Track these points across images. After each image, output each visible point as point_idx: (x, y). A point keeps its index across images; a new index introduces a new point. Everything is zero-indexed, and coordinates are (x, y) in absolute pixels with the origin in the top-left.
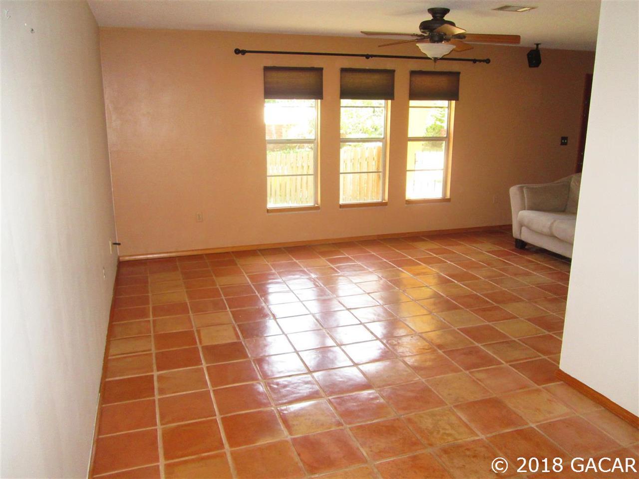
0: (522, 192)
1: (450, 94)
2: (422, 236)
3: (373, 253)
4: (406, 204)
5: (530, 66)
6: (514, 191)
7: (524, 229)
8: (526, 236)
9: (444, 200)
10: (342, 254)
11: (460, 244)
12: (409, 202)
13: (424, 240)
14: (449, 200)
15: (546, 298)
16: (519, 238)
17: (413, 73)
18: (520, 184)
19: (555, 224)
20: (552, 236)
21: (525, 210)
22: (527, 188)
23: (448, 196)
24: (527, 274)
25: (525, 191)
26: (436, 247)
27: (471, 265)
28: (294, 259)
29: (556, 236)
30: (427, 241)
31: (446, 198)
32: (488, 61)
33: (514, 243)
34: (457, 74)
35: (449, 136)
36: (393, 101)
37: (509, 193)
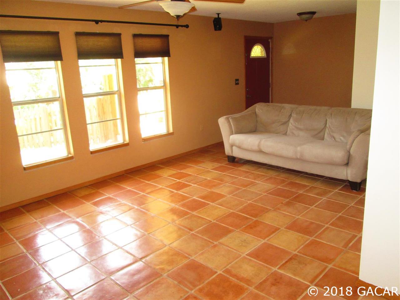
0: (229, 122)
1: (164, 52)
2: (158, 164)
3: (129, 188)
4: (143, 141)
5: (215, 30)
6: (222, 121)
7: (234, 148)
8: (237, 153)
9: (169, 134)
10: (104, 195)
11: (190, 167)
12: (145, 140)
13: (161, 168)
14: (172, 134)
15: (282, 203)
16: (231, 155)
17: (135, 36)
18: (226, 115)
19: (263, 142)
20: (260, 152)
21: (233, 134)
22: (232, 118)
23: (171, 130)
24: (252, 184)
25: (231, 121)
26: (175, 172)
27: (209, 184)
28: (61, 210)
29: (264, 151)
30: (164, 168)
31: (170, 132)
32: (187, 26)
33: (227, 159)
34: (167, 36)
35: (166, 85)
36: (123, 59)
37: (218, 123)
